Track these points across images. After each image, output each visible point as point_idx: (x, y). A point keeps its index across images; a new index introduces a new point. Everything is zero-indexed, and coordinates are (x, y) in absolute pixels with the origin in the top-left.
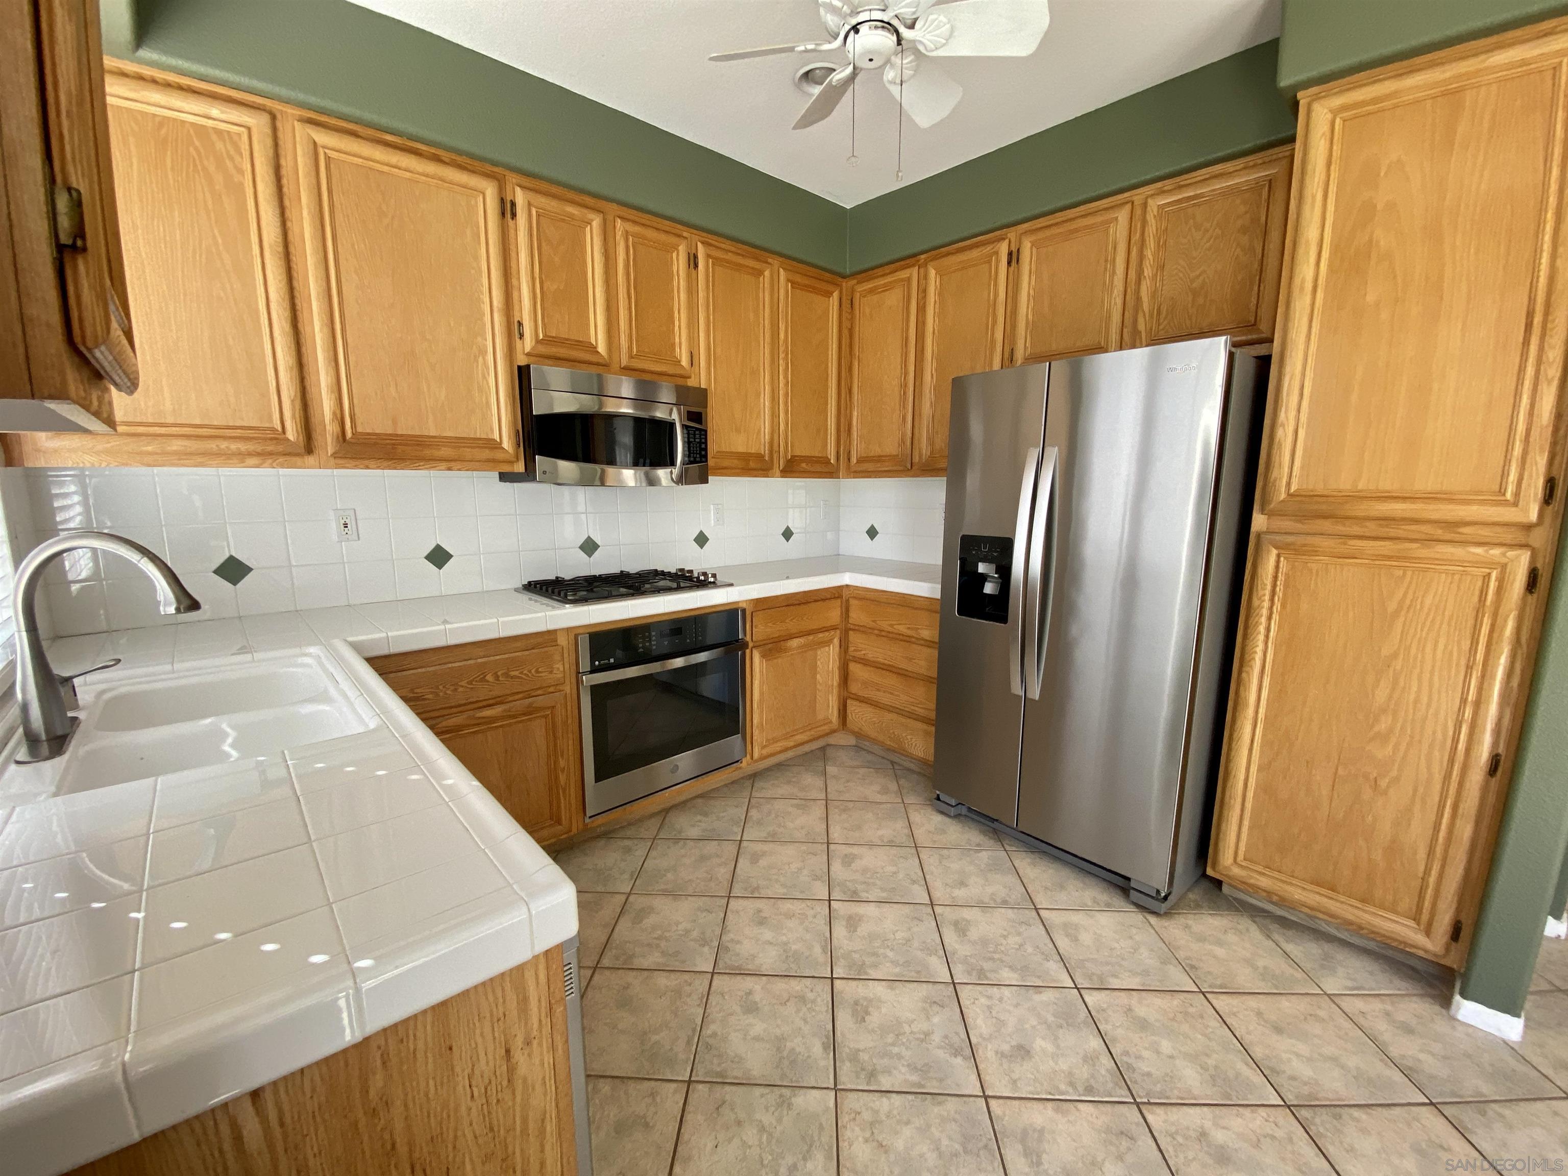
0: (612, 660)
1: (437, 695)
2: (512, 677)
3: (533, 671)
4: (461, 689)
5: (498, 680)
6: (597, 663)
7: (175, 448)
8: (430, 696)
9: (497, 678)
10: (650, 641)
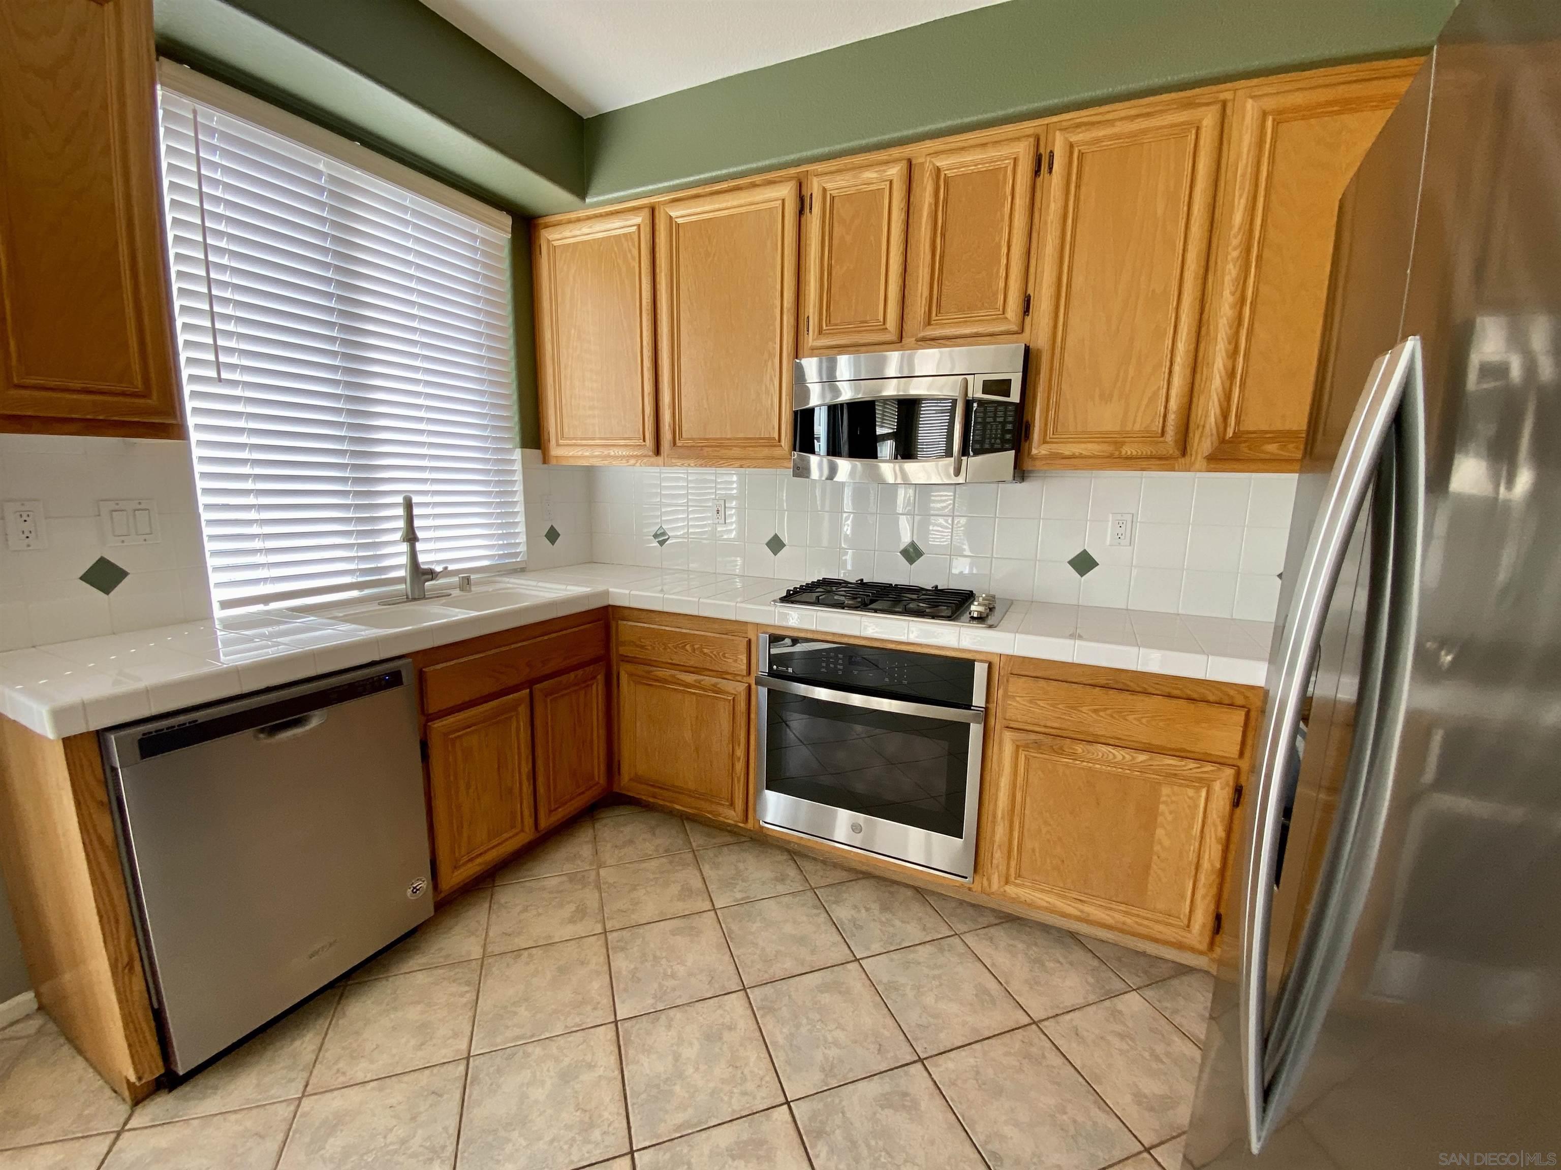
0: (790, 670)
1: (654, 648)
2: (705, 654)
3: (721, 654)
4: (669, 650)
5: (694, 652)
6: (775, 667)
7: (597, 453)
8: (649, 648)
9: (694, 650)
10: (836, 664)
